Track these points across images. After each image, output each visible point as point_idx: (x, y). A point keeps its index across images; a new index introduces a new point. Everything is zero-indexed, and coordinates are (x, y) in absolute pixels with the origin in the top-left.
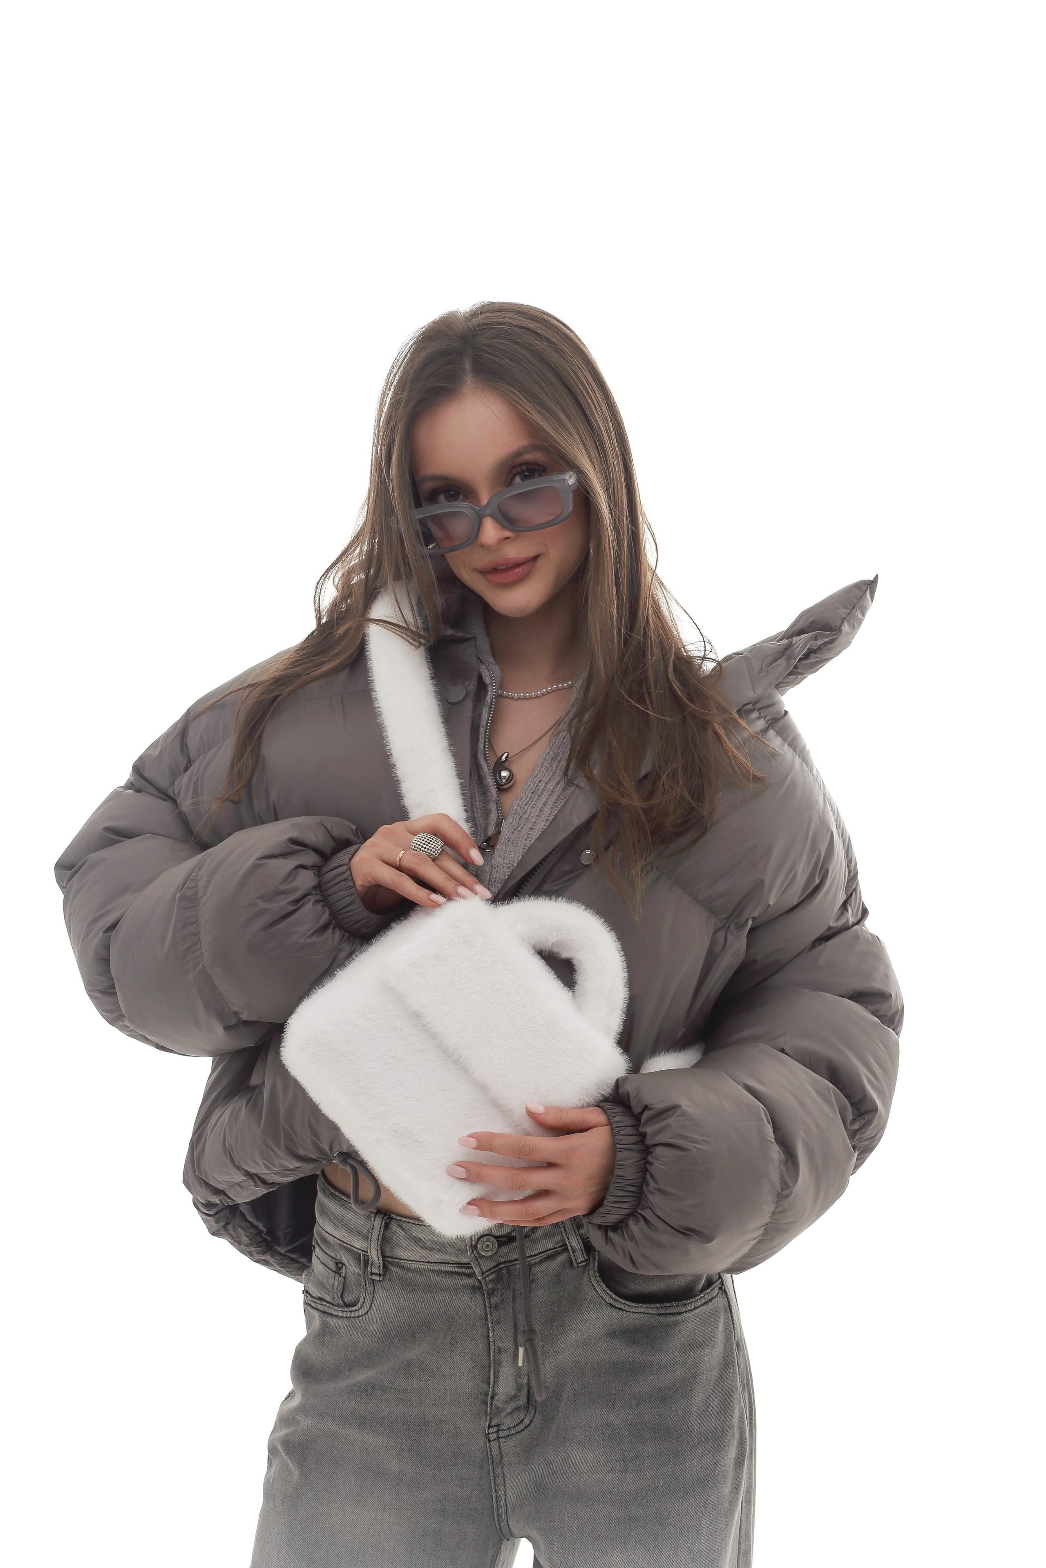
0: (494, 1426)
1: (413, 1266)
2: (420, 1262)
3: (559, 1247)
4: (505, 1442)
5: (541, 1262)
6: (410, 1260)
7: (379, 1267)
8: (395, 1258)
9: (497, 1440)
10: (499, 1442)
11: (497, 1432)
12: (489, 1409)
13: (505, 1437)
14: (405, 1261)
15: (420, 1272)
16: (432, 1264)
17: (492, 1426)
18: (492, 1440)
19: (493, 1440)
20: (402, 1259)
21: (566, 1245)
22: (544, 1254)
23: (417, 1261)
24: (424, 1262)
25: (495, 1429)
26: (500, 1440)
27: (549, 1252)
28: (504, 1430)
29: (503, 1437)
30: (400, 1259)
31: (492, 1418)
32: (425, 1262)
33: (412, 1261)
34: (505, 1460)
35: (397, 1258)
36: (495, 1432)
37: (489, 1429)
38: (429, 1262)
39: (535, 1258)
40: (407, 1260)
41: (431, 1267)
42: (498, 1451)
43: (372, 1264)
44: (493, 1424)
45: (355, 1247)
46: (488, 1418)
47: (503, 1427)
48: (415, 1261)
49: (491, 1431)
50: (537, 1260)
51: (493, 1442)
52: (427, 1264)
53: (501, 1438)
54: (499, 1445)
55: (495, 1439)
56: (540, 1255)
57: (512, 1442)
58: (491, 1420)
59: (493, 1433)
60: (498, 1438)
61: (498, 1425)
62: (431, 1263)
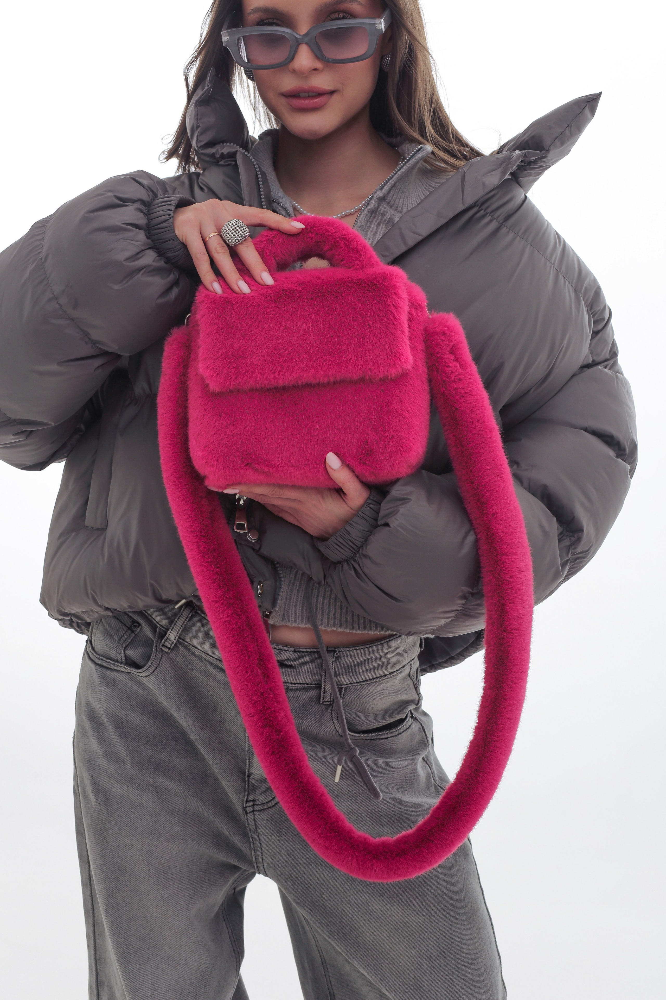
0: (251, 801)
1: (198, 653)
2: (205, 653)
3: (314, 684)
4: (259, 814)
5: (297, 690)
6: (197, 648)
7: (172, 643)
8: (186, 641)
9: (252, 813)
10: (254, 814)
11: (253, 806)
12: (246, 786)
13: (259, 811)
14: (193, 647)
15: (201, 659)
16: (213, 659)
17: (249, 801)
18: (248, 812)
19: (250, 813)
20: (191, 645)
21: (321, 684)
22: (301, 685)
23: (202, 652)
24: (207, 654)
25: (251, 804)
26: (255, 812)
27: (306, 685)
28: (258, 805)
29: (257, 811)
30: (189, 644)
31: (249, 794)
32: (209, 655)
33: (198, 649)
34: (259, 830)
35: (187, 642)
36: (251, 806)
37: (246, 803)
38: (211, 656)
39: (294, 685)
40: (195, 647)
41: (211, 660)
42: (253, 822)
43: (166, 639)
44: (250, 799)
45: (155, 620)
46: (246, 794)
47: (257, 802)
48: (201, 651)
49: (248, 805)
50: (294, 688)
51: (249, 814)
52: (209, 657)
53: (255, 811)
54: (254, 817)
55: (251, 812)
56: (298, 685)
57: (265, 816)
58: (248, 795)
59: (250, 806)
60: (254, 811)
61: (254, 801)
62: (213, 657)
